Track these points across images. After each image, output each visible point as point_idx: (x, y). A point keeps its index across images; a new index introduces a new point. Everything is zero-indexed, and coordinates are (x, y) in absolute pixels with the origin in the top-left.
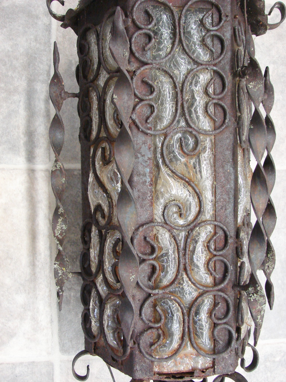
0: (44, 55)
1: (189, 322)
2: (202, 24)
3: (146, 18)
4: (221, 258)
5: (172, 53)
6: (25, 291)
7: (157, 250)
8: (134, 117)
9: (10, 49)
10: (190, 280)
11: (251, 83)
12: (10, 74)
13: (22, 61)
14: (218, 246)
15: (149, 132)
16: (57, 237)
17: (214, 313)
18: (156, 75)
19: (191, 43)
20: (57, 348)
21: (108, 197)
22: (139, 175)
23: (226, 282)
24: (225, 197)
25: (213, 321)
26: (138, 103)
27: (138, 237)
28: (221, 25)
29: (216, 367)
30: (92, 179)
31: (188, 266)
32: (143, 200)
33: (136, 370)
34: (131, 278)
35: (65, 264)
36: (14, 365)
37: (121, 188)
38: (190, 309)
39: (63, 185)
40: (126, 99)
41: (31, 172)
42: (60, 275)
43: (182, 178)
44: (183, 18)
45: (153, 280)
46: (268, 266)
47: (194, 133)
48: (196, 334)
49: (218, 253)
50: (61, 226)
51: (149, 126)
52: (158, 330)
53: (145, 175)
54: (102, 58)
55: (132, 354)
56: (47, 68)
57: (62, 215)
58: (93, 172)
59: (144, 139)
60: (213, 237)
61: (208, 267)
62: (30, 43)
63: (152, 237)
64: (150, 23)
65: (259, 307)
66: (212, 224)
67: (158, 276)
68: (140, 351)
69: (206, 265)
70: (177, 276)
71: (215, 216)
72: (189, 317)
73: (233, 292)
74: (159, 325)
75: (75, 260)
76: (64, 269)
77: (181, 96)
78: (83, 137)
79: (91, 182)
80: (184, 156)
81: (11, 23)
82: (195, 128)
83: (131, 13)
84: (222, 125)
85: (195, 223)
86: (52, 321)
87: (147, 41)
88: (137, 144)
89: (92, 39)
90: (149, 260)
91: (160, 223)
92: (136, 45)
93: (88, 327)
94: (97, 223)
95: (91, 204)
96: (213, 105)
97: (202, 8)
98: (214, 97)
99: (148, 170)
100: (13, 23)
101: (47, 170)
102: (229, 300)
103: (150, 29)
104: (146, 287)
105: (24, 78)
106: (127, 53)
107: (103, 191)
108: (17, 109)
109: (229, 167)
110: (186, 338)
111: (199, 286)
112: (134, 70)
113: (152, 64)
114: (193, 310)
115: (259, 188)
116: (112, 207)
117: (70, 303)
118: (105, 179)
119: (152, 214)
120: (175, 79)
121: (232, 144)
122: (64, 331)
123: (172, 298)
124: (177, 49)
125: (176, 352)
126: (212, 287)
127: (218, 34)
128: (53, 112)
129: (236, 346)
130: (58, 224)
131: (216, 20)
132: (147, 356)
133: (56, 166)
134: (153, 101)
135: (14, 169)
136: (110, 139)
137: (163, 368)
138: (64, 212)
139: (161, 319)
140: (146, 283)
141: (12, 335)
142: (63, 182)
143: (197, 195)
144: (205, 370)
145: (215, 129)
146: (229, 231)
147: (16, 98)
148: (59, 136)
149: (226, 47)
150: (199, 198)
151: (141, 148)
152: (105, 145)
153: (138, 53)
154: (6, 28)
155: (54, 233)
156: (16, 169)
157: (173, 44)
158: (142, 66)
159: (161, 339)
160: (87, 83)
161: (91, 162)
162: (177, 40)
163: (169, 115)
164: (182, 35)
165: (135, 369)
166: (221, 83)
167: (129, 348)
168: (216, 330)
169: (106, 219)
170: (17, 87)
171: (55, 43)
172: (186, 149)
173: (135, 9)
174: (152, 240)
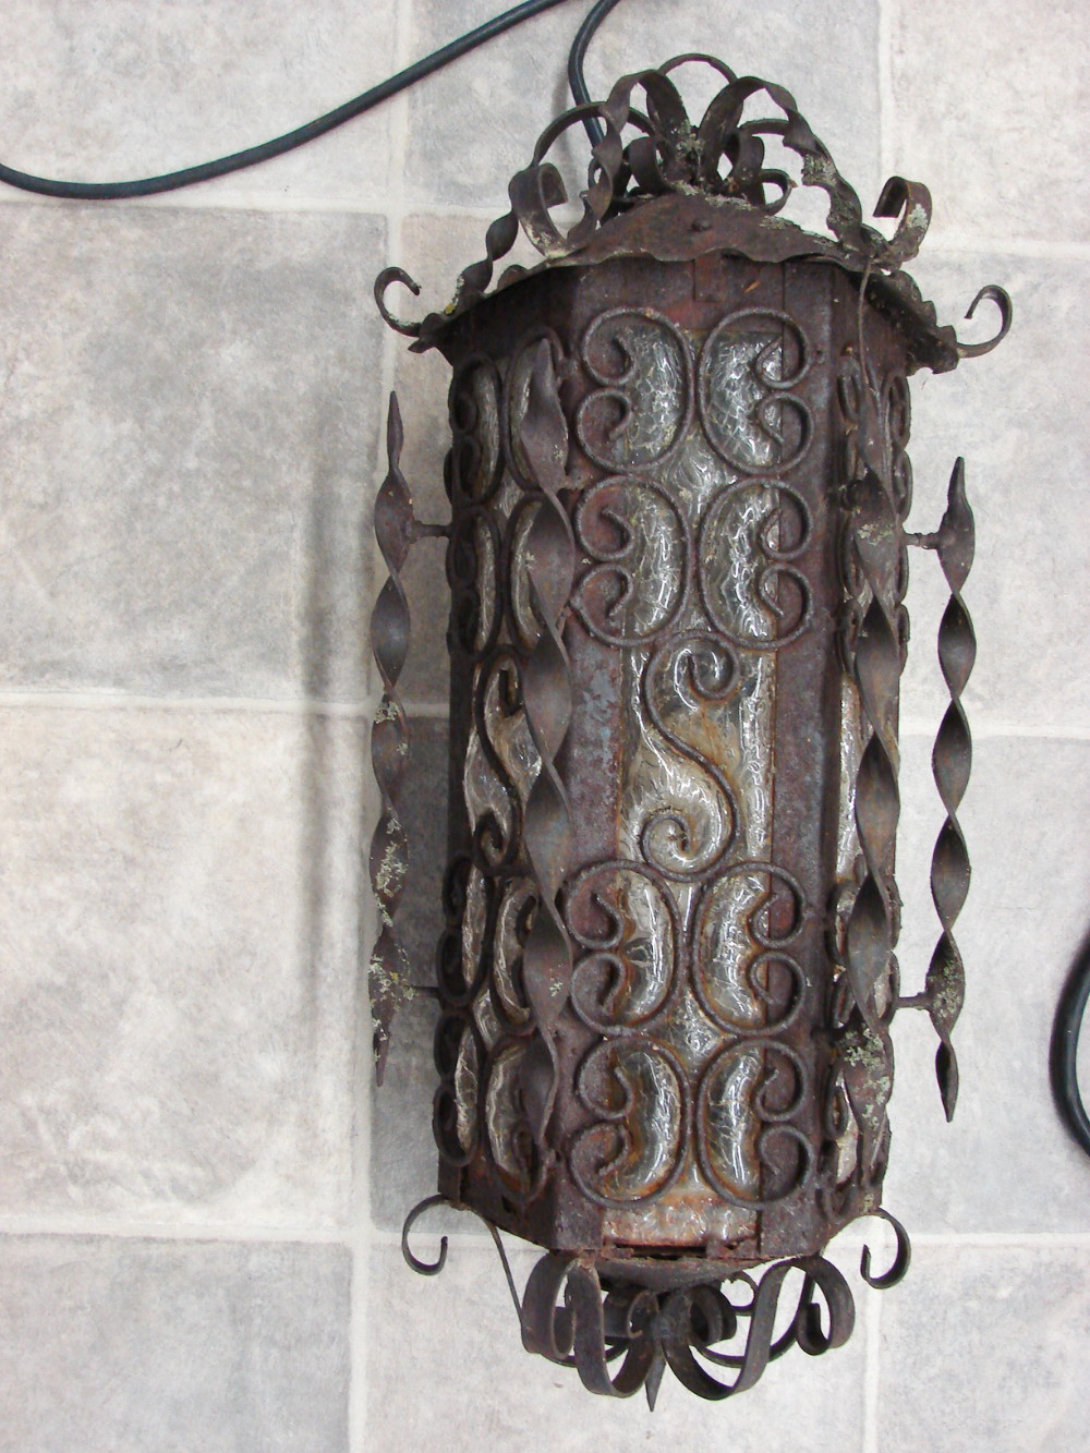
0: (361, 401)
1: (695, 1113)
2: (754, 372)
3: (615, 356)
4: (783, 957)
5: (676, 447)
6: (286, 1045)
7: (621, 926)
8: (577, 602)
9: (272, 386)
10: (702, 1007)
11: (866, 527)
12: (268, 452)
13: (301, 418)
14: (777, 926)
15: (611, 639)
16: (381, 893)
17: (760, 1093)
18: (635, 500)
19: (725, 421)
20: (365, 1208)
21: (510, 794)
22: (584, 744)
23: (792, 1019)
24: (799, 804)
25: (756, 1112)
26: (588, 569)
27: (575, 893)
28: (802, 375)
29: (763, 1236)
30: (475, 748)
31: (698, 971)
32: (592, 804)
33: (560, 1226)
34: (552, 989)
35: (398, 962)
36: (245, 1248)
37: (541, 771)
38: (700, 1079)
39: (401, 759)
40: (555, 563)
41: (318, 722)
42: (383, 990)
43: (687, 754)
44: (707, 360)
45: (609, 1000)
46: (944, 1001)
47: (724, 644)
48: (714, 1146)
49: (775, 944)
50: (392, 865)
51: (613, 624)
52: (617, 1128)
53: (598, 744)
54: (508, 448)
55: (551, 1185)
56: (368, 437)
57: (396, 837)
58: (478, 732)
59: (599, 657)
60: (763, 902)
61: (747, 977)
62: (326, 370)
63: (613, 897)
64: (624, 373)
65: (871, 1082)
66: (764, 871)
67: (622, 993)
68: (572, 1181)
69: (743, 972)
70: (669, 993)
71: (772, 851)
72: (696, 1099)
73: (812, 1046)
74: (620, 1115)
75: (425, 968)
76: (395, 976)
77: (694, 554)
78: (456, 640)
79: (473, 757)
80: (696, 701)
81: (278, 314)
82: (727, 632)
83: (579, 348)
84: (795, 627)
85: (718, 867)
86: (353, 1134)
87: (617, 414)
88: (583, 670)
89: (487, 391)
90: (602, 951)
91: (631, 862)
92: (589, 424)
93: (448, 1128)
94: (484, 861)
95: (471, 810)
96: (776, 576)
97: (755, 332)
98: (778, 555)
99: (607, 732)
100: (282, 313)
101: (361, 719)
102: (800, 1063)
103: (623, 388)
104: (591, 1018)
105: (305, 464)
106: (561, 452)
107: (501, 780)
108: (286, 549)
109: (810, 731)
110: (688, 1153)
111: (722, 1023)
112: (582, 487)
113: (624, 474)
114: (708, 1082)
115: (876, 785)
116: (521, 821)
117: (406, 1085)
118: (504, 751)
119: (614, 841)
120: (680, 511)
121: (822, 673)
122: (386, 1164)
123: (655, 1048)
124: (690, 438)
125: (660, 1186)
126: (758, 1029)
127: (794, 398)
128: (383, 572)
129: (817, 1185)
130: (385, 861)
131: (791, 362)
132: (588, 1192)
133: (385, 713)
134: (626, 565)
135: (271, 712)
136: (519, 651)
137: (628, 1230)
138: (402, 829)
139: (625, 1099)
140: (593, 1009)
141: (244, 1164)
142: (403, 753)
143: (728, 798)
144: (735, 1244)
145: (779, 636)
146: (805, 891)
147: (283, 517)
148: (396, 635)
149: (812, 431)
150: (731, 804)
151: (591, 678)
152: (507, 665)
153: (592, 445)
154: (262, 327)
155: (374, 882)
156: (277, 712)
157: (680, 424)
158: (601, 479)
159: (625, 1152)
160: (472, 505)
161: (473, 705)
162: (690, 416)
163: (663, 600)
164: (703, 402)
165: (557, 1223)
166: (797, 521)
167: (544, 1169)
168: (764, 1139)
169: (505, 851)
170: (286, 488)
171: (393, 396)
172: (703, 684)
173: (587, 338)
174: (612, 903)
